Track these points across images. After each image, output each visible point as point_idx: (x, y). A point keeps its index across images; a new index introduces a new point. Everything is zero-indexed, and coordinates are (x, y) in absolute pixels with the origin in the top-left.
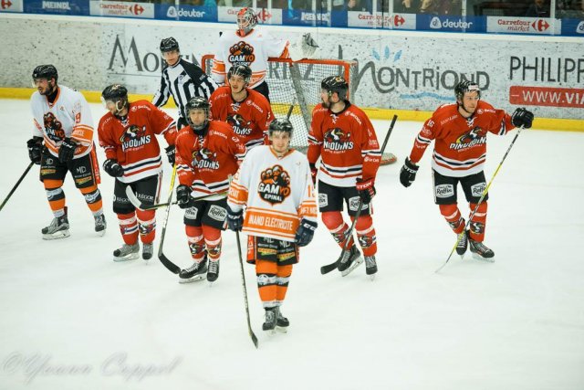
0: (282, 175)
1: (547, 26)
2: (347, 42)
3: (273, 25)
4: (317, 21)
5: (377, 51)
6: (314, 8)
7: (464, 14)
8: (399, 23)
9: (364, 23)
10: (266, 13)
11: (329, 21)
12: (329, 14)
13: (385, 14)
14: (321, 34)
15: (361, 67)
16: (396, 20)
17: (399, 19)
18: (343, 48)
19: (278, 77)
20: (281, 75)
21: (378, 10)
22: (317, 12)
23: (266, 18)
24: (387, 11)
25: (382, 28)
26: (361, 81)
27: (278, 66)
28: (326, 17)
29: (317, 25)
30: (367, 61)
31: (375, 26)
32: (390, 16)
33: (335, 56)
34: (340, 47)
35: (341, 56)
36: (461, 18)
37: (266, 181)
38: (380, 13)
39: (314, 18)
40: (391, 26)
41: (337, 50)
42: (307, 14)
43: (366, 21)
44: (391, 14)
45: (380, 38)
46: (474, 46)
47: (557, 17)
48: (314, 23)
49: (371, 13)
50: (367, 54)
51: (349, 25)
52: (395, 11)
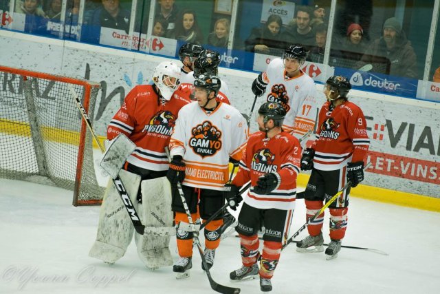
0: (212, 130)
1: (318, 72)
2: (97, 60)
3: (13, 30)
4: (65, 33)
5: (130, 76)
6: (63, 18)
7: (230, 47)
8: (157, 48)
9: (118, 42)
10: (7, 17)
11: (78, 35)
12: (79, 27)
13: (143, 36)
14: (68, 48)
15: (109, 91)
16: (154, 44)
17: (158, 43)
18: (90, 67)
19: (12, 90)
20: (16, 89)
21: (136, 30)
22: (66, 23)
23: (6, 22)
24: (145, 32)
25: (138, 51)
26: (107, 108)
27: (13, 78)
28: (76, 30)
29: (65, 38)
30: (117, 86)
31: (130, 48)
32: (149, 39)
33: (81, 75)
34: (88, 65)
35: (87, 76)
36: (226, 50)
37: (197, 137)
38: (137, 34)
39: (61, 30)
40: (147, 50)
41: (84, 68)
42: (54, 24)
43: (121, 40)
44: (149, 37)
45: (134, 62)
46: (237, 85)
47: (330, 64)
48: (62, 35)
49: (128, 33)
50: (117, 78)
51: (101, 42)
52: (154, 34)
